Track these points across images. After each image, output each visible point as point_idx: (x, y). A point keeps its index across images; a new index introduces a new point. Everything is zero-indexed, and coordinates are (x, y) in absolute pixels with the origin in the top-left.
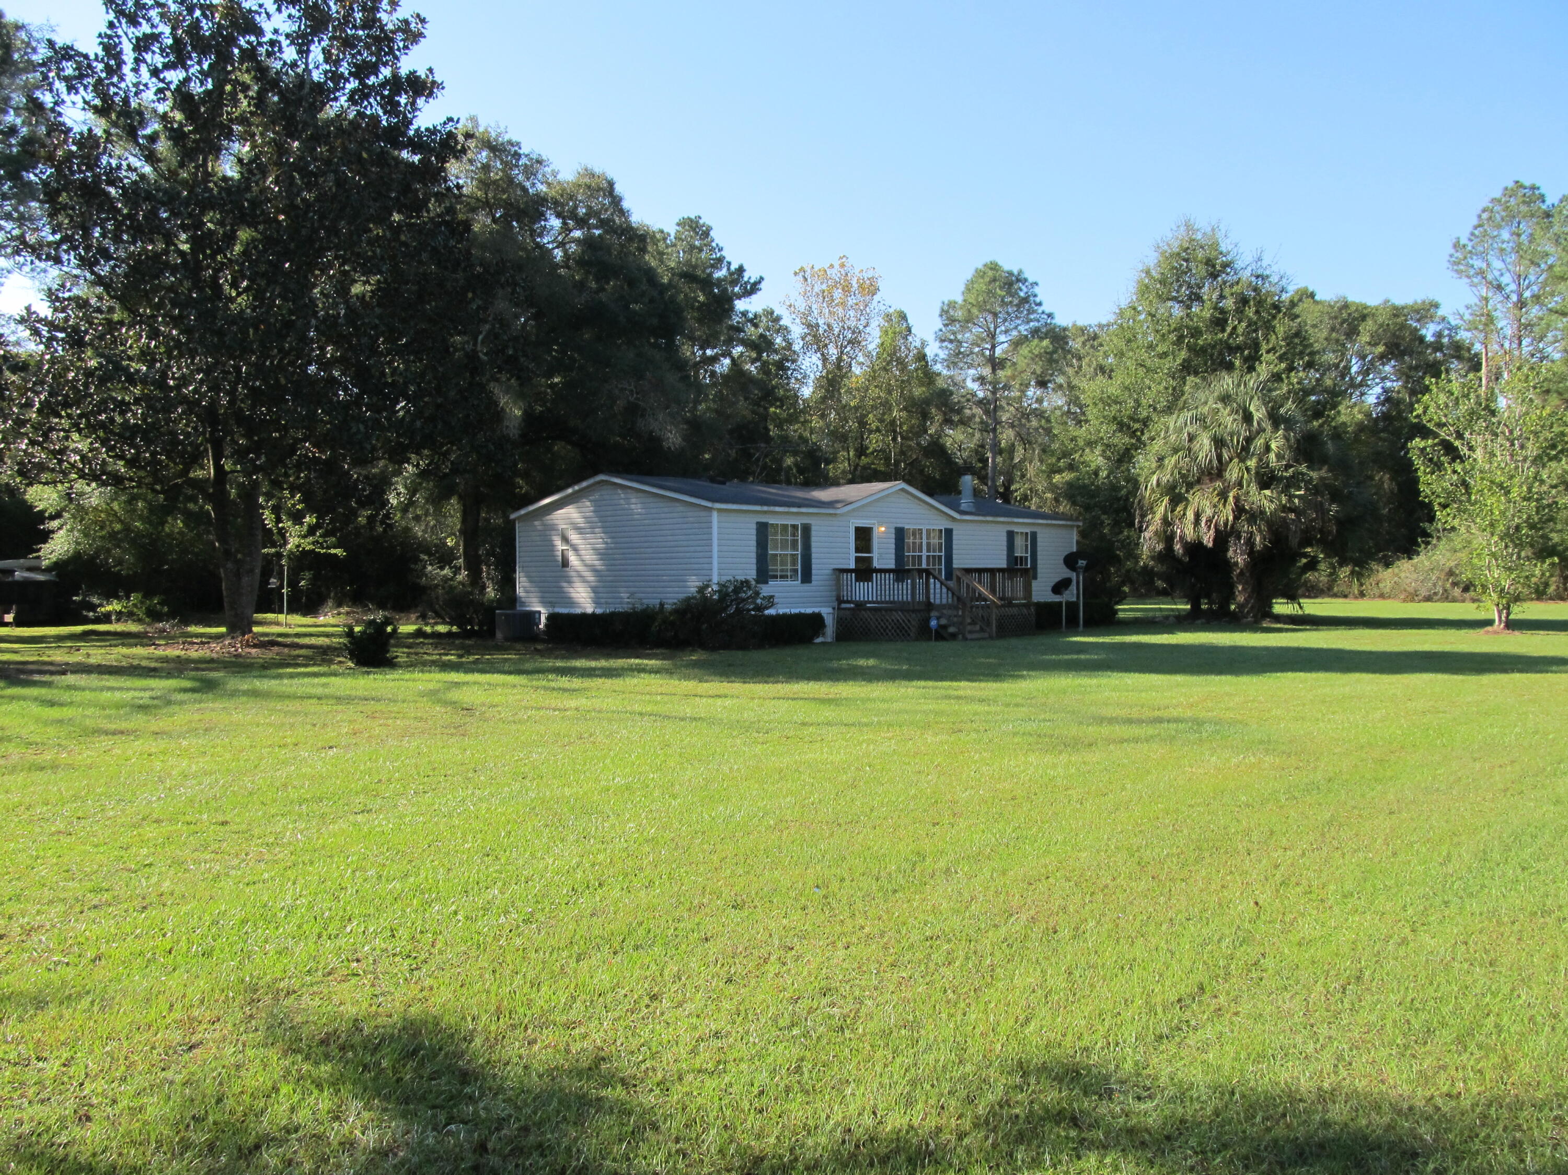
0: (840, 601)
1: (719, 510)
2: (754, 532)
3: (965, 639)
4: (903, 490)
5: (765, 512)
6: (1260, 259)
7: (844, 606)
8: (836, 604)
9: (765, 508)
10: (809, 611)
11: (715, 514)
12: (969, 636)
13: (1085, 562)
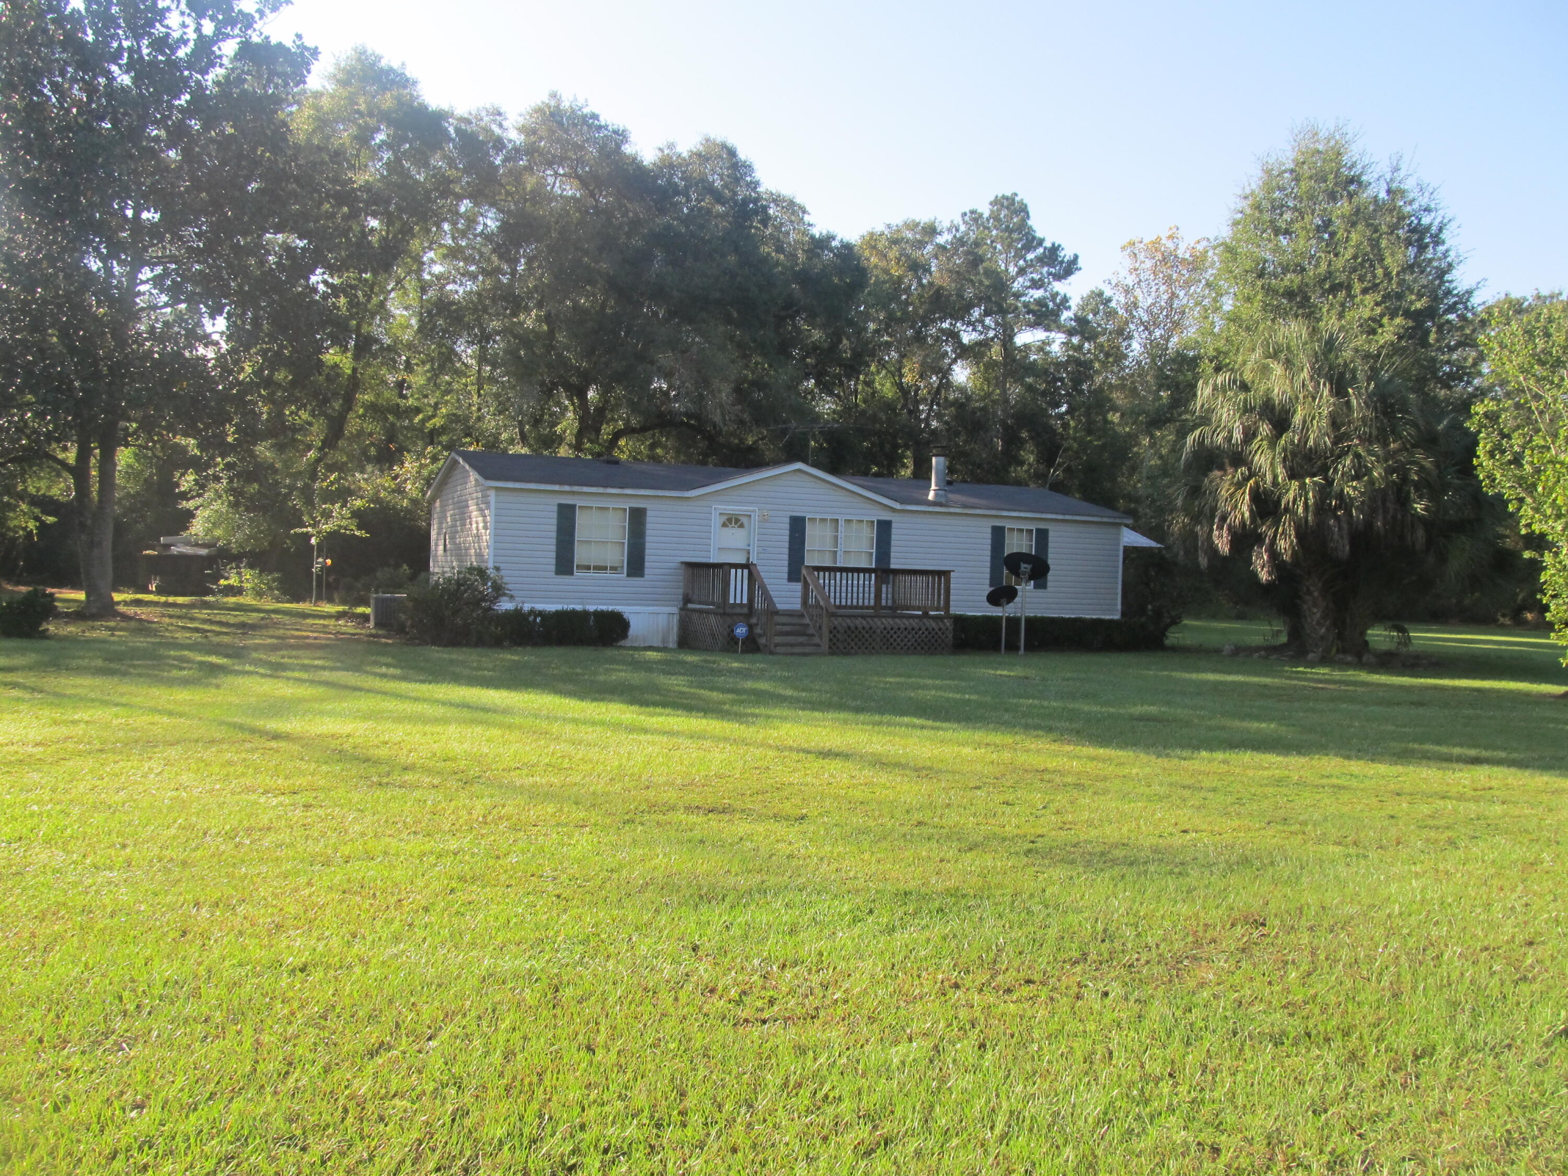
0: (687, 600)
1: (497, 489)
2: (555, 515)
3: (771, 653)
4: (799, 471)
5: (573, 493)
6: (1396, 169)
7: (690, 606)
8: (681, 604)
9: (567, 488)
10: (610, 608)
11: (492, 494)
12: (778, 649)
13: (1029, 567)
